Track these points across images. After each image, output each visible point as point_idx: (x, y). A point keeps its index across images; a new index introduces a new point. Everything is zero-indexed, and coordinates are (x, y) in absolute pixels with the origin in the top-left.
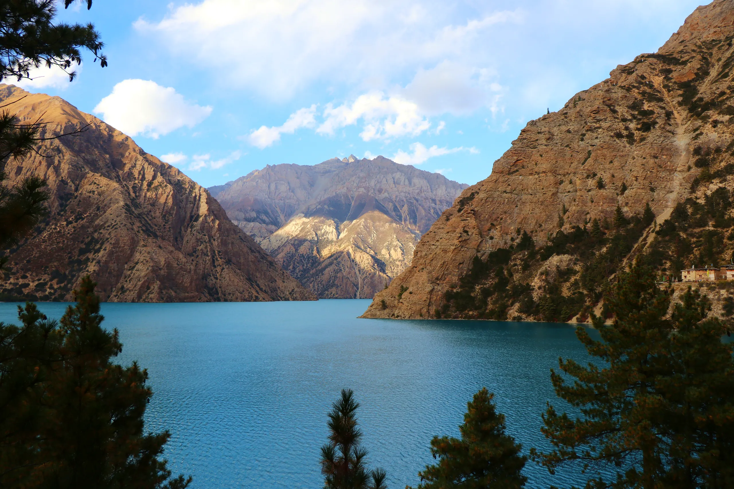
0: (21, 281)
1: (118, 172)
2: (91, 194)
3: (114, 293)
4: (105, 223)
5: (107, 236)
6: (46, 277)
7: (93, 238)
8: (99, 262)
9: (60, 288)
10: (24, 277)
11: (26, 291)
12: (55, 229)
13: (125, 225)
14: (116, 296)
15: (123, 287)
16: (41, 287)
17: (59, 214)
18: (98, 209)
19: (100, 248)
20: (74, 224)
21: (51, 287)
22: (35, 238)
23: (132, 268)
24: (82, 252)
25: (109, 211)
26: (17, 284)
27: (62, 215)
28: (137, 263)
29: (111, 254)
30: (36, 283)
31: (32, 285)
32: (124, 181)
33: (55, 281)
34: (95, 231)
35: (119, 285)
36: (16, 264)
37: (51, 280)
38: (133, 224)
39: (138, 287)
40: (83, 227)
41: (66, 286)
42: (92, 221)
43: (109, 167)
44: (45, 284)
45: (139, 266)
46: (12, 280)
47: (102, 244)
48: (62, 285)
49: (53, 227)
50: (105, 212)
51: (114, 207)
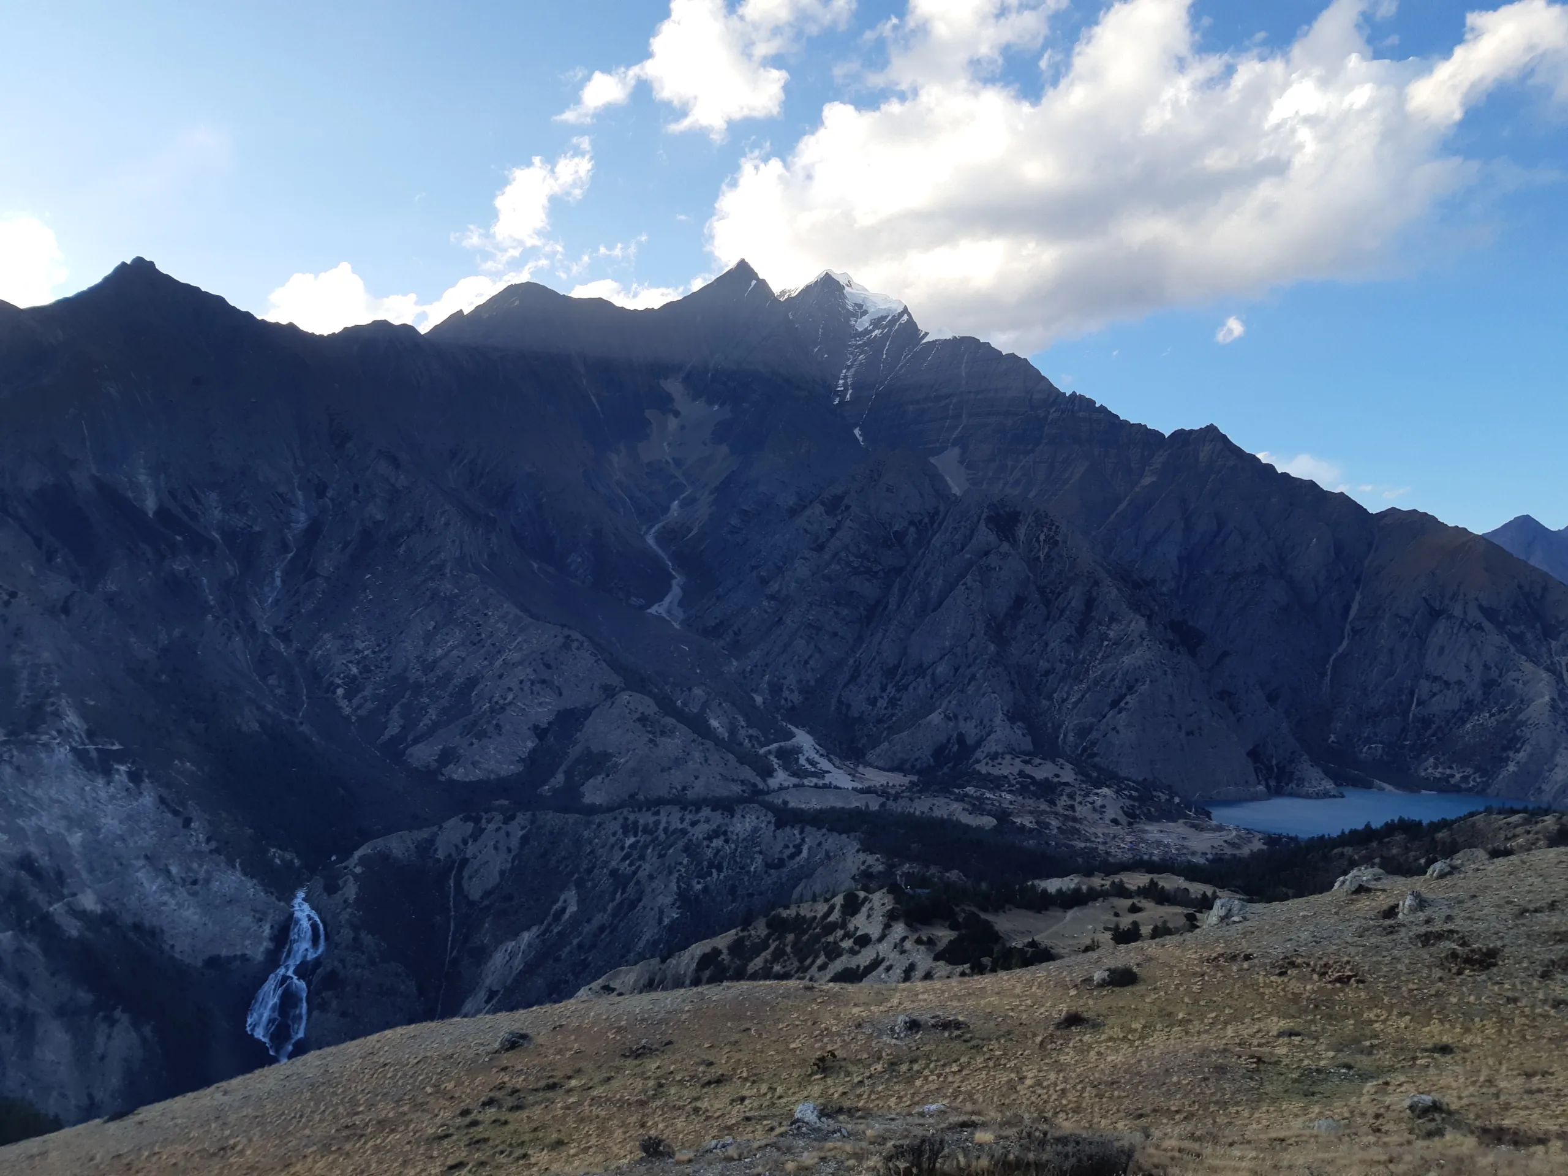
0: (1448, 772)
1: (1550, 644)
2: (1515, 683)
3: (1531, 792)
4: (1528, 719)
5: (1528, 735)
6: (1470, 770)
7: (1515, 734)
8: (1518, 763)
9: (1482, 782)
10: (1451, 768)
11: (1453, 781)
12: (1478, 720)
13: (1547, 726)
14: (1533, 795)
15: (1540, 788)
16: (1465, 779)
17: (1482, 703)
18: (1522, 701)
19: (1521, 748)
20: (1497, 717)
21: (1474, 780)
22: (1459, 728)
23: (1551, 770)
24: (1505, 749)
25: (1533, 706)
26: (1444, 774)
27: (1485, 706)
28: (1556, 765)
29: (1531, 755)
30: (1461, 775)
31: (1458, 776)
32: (1556, 655)
33: (1477, 775)
34: (1518, 727)
35: (1537, 785)
36: (1443, 755)
37: (1475, 773)
38: (1556, 724)
39: (1554, 791)
40: (1505, 721)
41: (1487, 781)
42: (1514, 715)
43: (1539, 639)
44: (1469, 776)
45: (1557, 770)
46: (1440, 770)
47: (1523, 744)
48: (1484, 779)
49: (1476, 718)
50: (1528, 706)
51: (1539, 701)
